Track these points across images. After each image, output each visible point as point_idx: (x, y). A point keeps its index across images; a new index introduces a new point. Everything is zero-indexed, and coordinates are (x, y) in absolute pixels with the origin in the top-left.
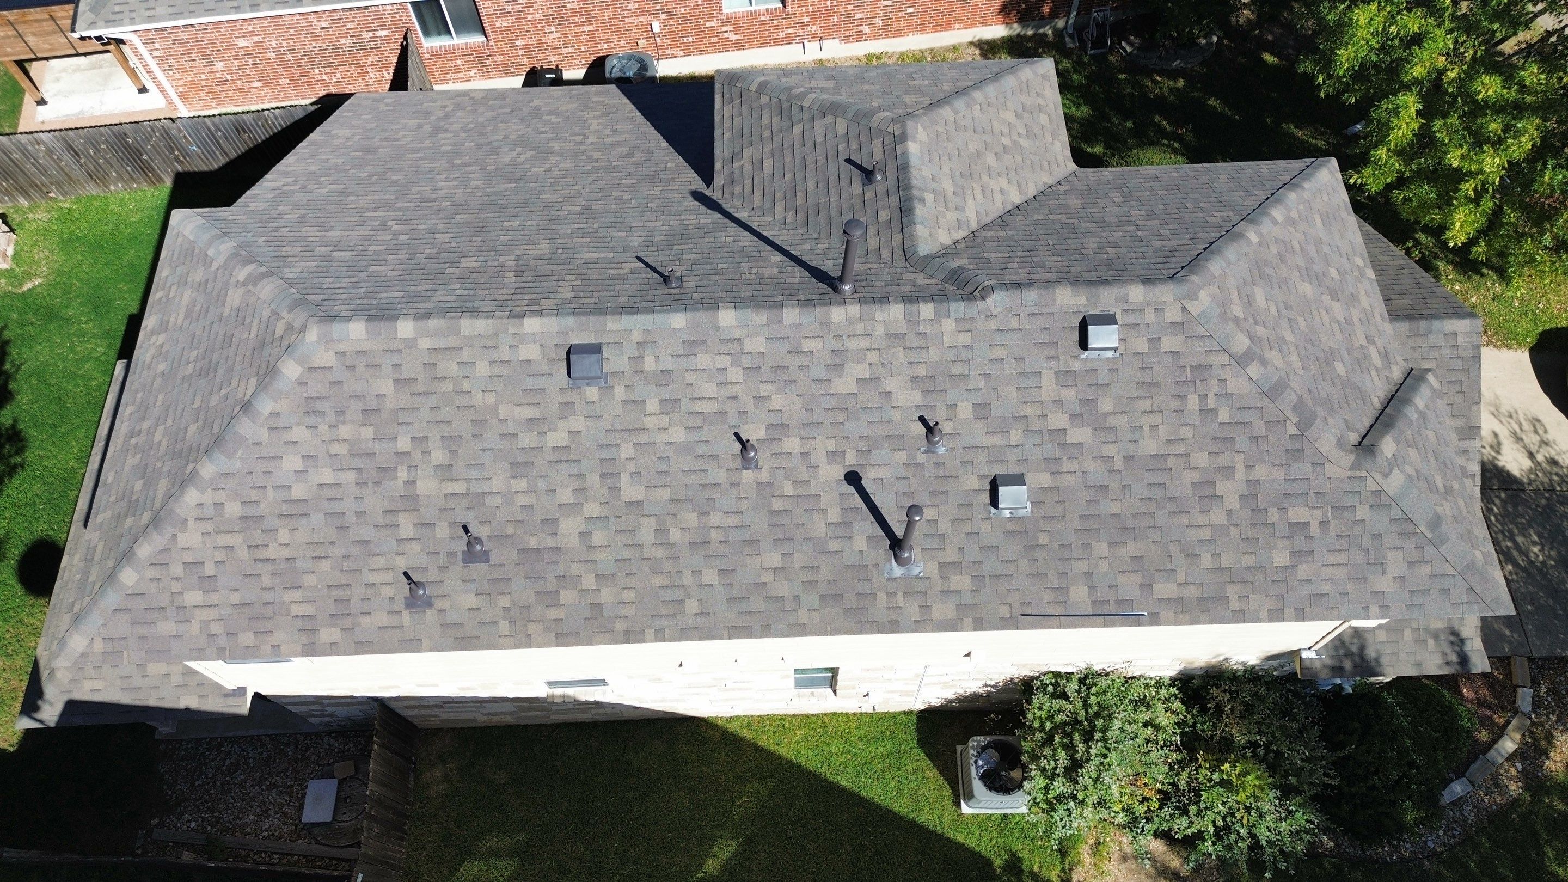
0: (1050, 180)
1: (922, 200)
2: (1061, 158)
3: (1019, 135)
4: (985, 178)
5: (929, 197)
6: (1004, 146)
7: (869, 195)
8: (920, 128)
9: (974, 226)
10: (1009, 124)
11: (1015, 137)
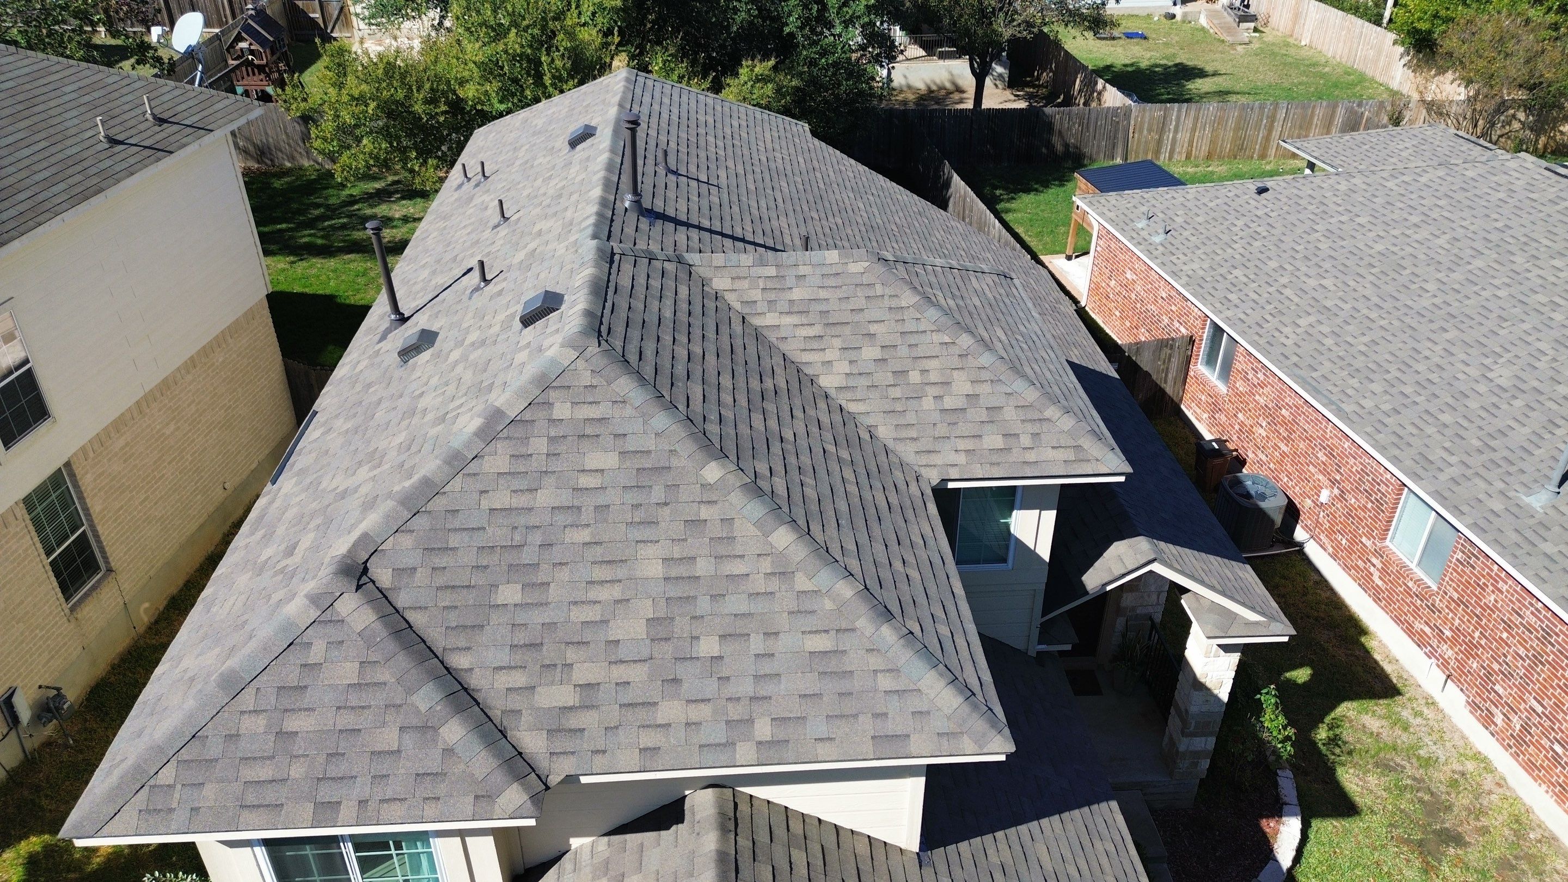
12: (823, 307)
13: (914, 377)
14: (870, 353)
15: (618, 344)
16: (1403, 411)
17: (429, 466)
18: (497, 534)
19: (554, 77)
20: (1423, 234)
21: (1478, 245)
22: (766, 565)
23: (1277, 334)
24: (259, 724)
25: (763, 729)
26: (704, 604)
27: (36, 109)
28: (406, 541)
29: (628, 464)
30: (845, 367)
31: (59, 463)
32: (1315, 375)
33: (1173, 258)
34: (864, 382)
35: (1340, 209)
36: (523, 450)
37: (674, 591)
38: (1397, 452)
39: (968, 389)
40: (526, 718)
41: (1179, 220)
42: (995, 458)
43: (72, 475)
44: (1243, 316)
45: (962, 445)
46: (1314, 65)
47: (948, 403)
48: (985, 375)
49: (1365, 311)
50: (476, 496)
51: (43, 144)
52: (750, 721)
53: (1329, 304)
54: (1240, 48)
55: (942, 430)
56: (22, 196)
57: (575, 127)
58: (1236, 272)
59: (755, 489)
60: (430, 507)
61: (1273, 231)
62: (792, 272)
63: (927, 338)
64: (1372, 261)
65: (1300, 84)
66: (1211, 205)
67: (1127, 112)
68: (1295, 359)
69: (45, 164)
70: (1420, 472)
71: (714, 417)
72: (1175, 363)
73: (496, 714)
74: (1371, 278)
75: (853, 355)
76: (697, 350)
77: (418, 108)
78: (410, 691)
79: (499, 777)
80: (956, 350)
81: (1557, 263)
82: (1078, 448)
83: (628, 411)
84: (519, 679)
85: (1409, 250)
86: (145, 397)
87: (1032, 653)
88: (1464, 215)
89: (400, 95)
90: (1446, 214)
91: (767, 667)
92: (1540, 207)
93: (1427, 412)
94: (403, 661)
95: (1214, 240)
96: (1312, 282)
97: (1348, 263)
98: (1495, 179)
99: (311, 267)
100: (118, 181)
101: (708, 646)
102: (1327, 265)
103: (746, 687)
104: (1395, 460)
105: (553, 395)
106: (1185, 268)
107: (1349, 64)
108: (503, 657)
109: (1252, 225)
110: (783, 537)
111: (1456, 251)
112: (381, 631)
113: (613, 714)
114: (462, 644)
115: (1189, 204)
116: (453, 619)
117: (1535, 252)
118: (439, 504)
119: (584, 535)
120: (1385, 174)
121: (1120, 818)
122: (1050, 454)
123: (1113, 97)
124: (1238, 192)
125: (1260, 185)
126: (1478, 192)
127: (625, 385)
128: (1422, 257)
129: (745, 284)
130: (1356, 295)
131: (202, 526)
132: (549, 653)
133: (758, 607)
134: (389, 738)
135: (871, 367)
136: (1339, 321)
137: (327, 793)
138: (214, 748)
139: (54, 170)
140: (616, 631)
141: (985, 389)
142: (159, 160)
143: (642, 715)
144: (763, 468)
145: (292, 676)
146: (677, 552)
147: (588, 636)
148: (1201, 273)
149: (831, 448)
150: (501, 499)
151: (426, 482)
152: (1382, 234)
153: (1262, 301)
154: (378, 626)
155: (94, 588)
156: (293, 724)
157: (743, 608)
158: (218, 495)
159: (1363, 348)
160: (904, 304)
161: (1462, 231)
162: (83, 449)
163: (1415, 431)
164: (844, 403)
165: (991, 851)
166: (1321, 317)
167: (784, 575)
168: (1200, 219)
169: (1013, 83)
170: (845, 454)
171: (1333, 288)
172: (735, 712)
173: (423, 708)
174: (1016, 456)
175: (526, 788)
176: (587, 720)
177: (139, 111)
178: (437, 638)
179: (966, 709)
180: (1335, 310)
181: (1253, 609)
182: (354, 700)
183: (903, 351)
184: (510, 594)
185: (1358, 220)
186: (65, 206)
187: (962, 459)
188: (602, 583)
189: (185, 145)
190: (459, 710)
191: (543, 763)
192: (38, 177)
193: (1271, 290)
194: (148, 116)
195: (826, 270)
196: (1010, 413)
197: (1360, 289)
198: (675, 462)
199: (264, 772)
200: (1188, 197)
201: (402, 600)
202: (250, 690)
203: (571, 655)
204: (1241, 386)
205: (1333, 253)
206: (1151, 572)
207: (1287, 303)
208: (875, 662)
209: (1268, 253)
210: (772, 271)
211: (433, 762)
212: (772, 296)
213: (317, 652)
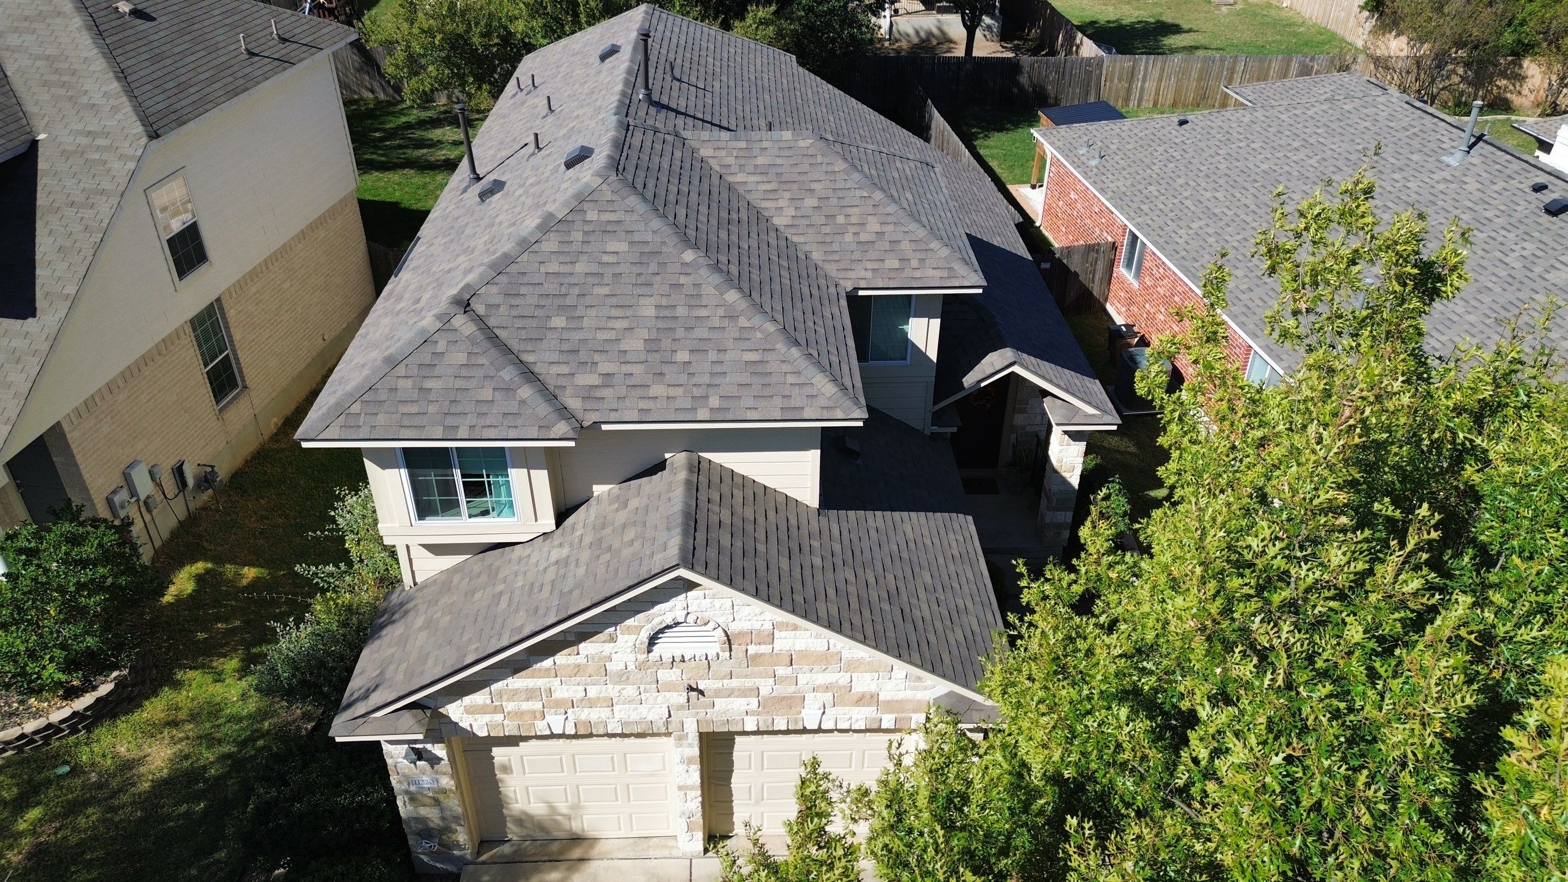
12: (779, 171)
13: (841, 219)
14: (810, 202)
15: (630, 178)
16: (1255, 289)
17: (507, 246)
18: (551, 288)
19: (588, 16)
20: (1301, 155)
21: (1340, 164)
22: (721, 312)
23: (1173, 235)
24: (409, 383)
25: (714, 402)
26: (680, 333)
27: (195, 27)
28: (494, 289)
29: (634, 249)
30: (791, 212)
31: (212, 298)
32: (1196, 265)
33: (1104, 178)
34: (805, 222)
35: (1241, 137)
36: (567, 239)
37: (661, 325)
38: (1244, 319)
39: (877, 228)
40: (569, 391)
41: (1113, 147)
42: (892, 275)
43: (221, 309)
44: (1150, 222)
45: (870, 265)
46: (1294, 24)
47: (863, 237)
48: (890, 219)
49: (1243, 216)
50: (537, 265)
51: (203, 53)
52: (706, 397)
53: (1217, 211)
54: (1224, 9)
55: (857, 255)
56: (192, 90)
57: (605, 46)
58: (1151, 188)
59: (716, 267)
60: (508, 270)
61: (1186, 155)
62: (758, 145)
63: (852, 193)
64: (1257, 177)
65: (1273, 42)
66: (1141, 135)
67: (1100, 62)
68: (1184, 253)
69: (205, 68)
70: (1258, 332)
71: (693, 226)
72: (1100, 266)
73: (551, 388)
74: (1253, 191)
75: (798, 203)
76: (685, 189)
77: (476, 40)
78: (499, 370)
79: (553, 417)
80: (871, 202)
81: (1396, 176)
82: (950, 269)
83: (635, 217)
84: (565, 369)
85: (1287, 168)
86: (270, 257)
87: (927, 432)
88: (1335, 140)
89: (461, 29)
90: (1321, 140)
91: (718, 369)
92: (1394, 133)
93: (1273, 289)
94: (494, 353)
95: (1138, 163)
96: (1208, 195)
97: (1238, 179)
98: (1366, 111)
99: (379, 180)
100: (258, 83)
101: (682, 356)
102: (1222, 181)
103: (706, 379)
104: (1242, 325)
105: (586, 206)
106: (1111, 185)
107: (1323, 25)
108: (555, 357)
109: (1170, 150)
110: (732, 296)
111: (1322, 168)
112: (480, 336)
113: (623, 391)
114: (529, 348)
115: (1123, 134)
116: (524, 335)
117: (1381, 168)
118: (514, 268)
119: (605, 290)
120: (1281, 109)
121: (973, 528)
122: (931, 273)
123: (1089, 49)
124: (1164, 124)
125: (1182, 118)
126: (1350, 122)
127: (633, 201)
128: (1296, 173)
129: (723, 153)
130: (1239, 204)
131: (308, 366)
132: (583, 356)
133: (715, 335)
134: (487, 394)
135: (810, 212)
136: (1222, 224)
137: (450, 421)
138: (383, 395)
139: (211, 72)
140: (624, 346)
141: (890, 228)
142: (285, 69)
143: (639, 392)
144: (723, 259)
145: (427, 359)
146: (664, 302)
147: (607, 347)
148: (1124, 189)
149: (775, 258)
150: (553, 267)
151: (506, 256)
152: (1269, 156)
153: (1166, 210)
154: (478, 333)
155: (234, 398)
156: (428, 384)
157: (705, 335)
158: (320, 344)
159: (1236, 244)
160: (836, 169)
161: (1330, 152)
162: (228, 289)
163: (1260, 303)
164: (789, 236)
165: (871, 521)
166: (1209, 222)
167: (733, 318)
168: (1130, 147)
169: (1004, 36)
170: (785, 264)
171: (1223, 199)
172: (697, 392)
173: (507, 378)
174: (907, 273)
175: (570, 424)
176: (607, 393)
177: (266, 32)
178: (514, 345)
179: (840, 394)
180: (1220, 215)
181: (1089, 403)
182: (464, 373)
183: (834, 201)
184: (558, 322)
185: (1253, 145)
186: (223, 99)
187: (869, 275)
188: (617, 318)
189: (302, 60)
190: (529, 381)
191: (580, 415)
192: (202, 77)
193: (1175, 201)
194: (275, 36)
195: (782, 145)
196: (905, 245)
197: (1243, 199)
198: (664, 249)
199: (414, 409)
200: (1124, 128)
201: (492, 322)
202: (402, 366)
203: (597, 357)
204: (1148, 281)
205: (1228, 172)
206: (1013, 373)
207: (1186, 211)
208: (786, 368)
209: (1179, 173)
210: (743, 144)
211: (513, 407)
212: (743, 162)
213: (441, 347)
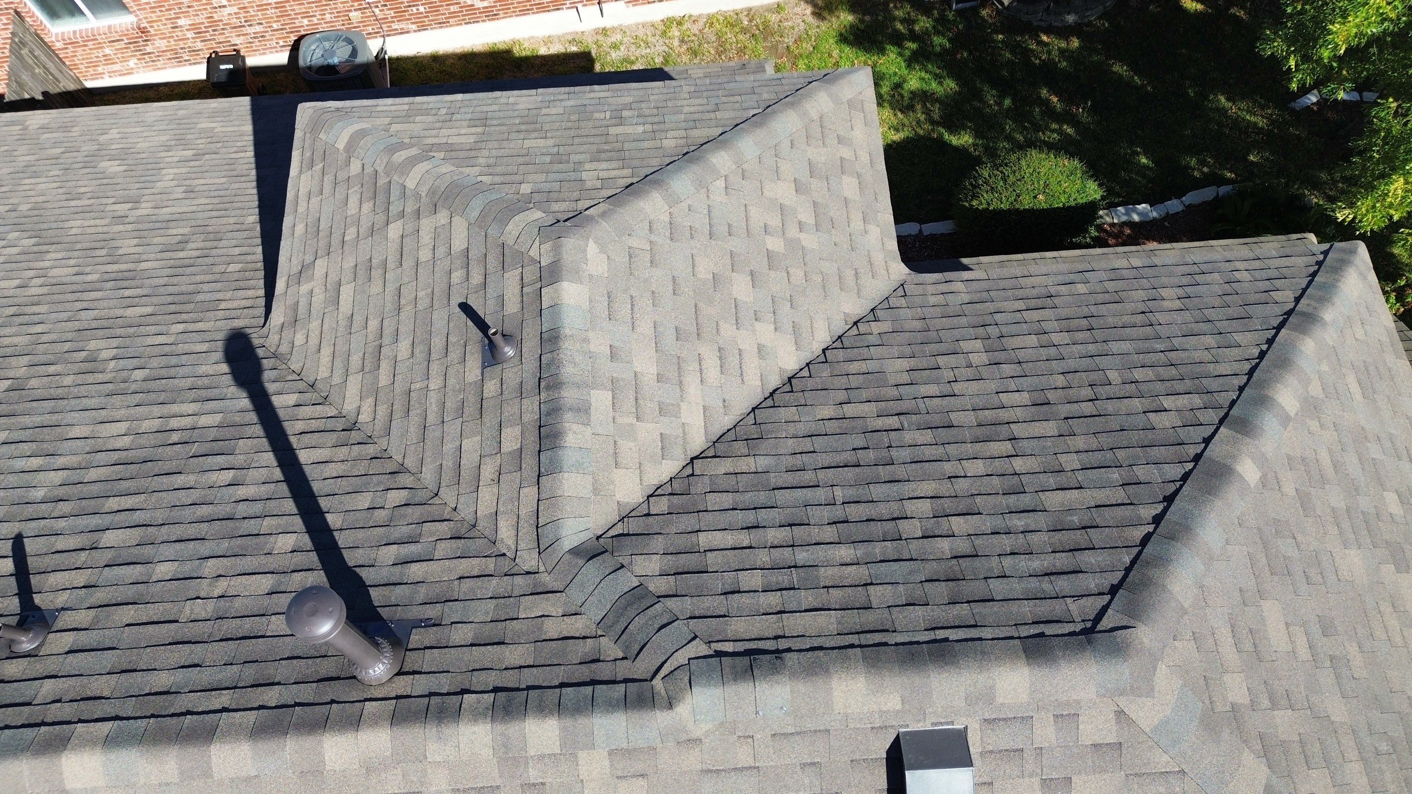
0: (855, 307)
1: (583, 410)
2: (878, 258)
3: (801, 226)
4: (728, 330)
5: (600, 399)
6: (769, 255)
7: (491, 388)
8: (592, 248)
9: (698, 442)
10: (782, 207)
11: (793, 232)
45: (857, 223)
55: (841, 238)
75: (746, 314)
101: (1394, 504)
